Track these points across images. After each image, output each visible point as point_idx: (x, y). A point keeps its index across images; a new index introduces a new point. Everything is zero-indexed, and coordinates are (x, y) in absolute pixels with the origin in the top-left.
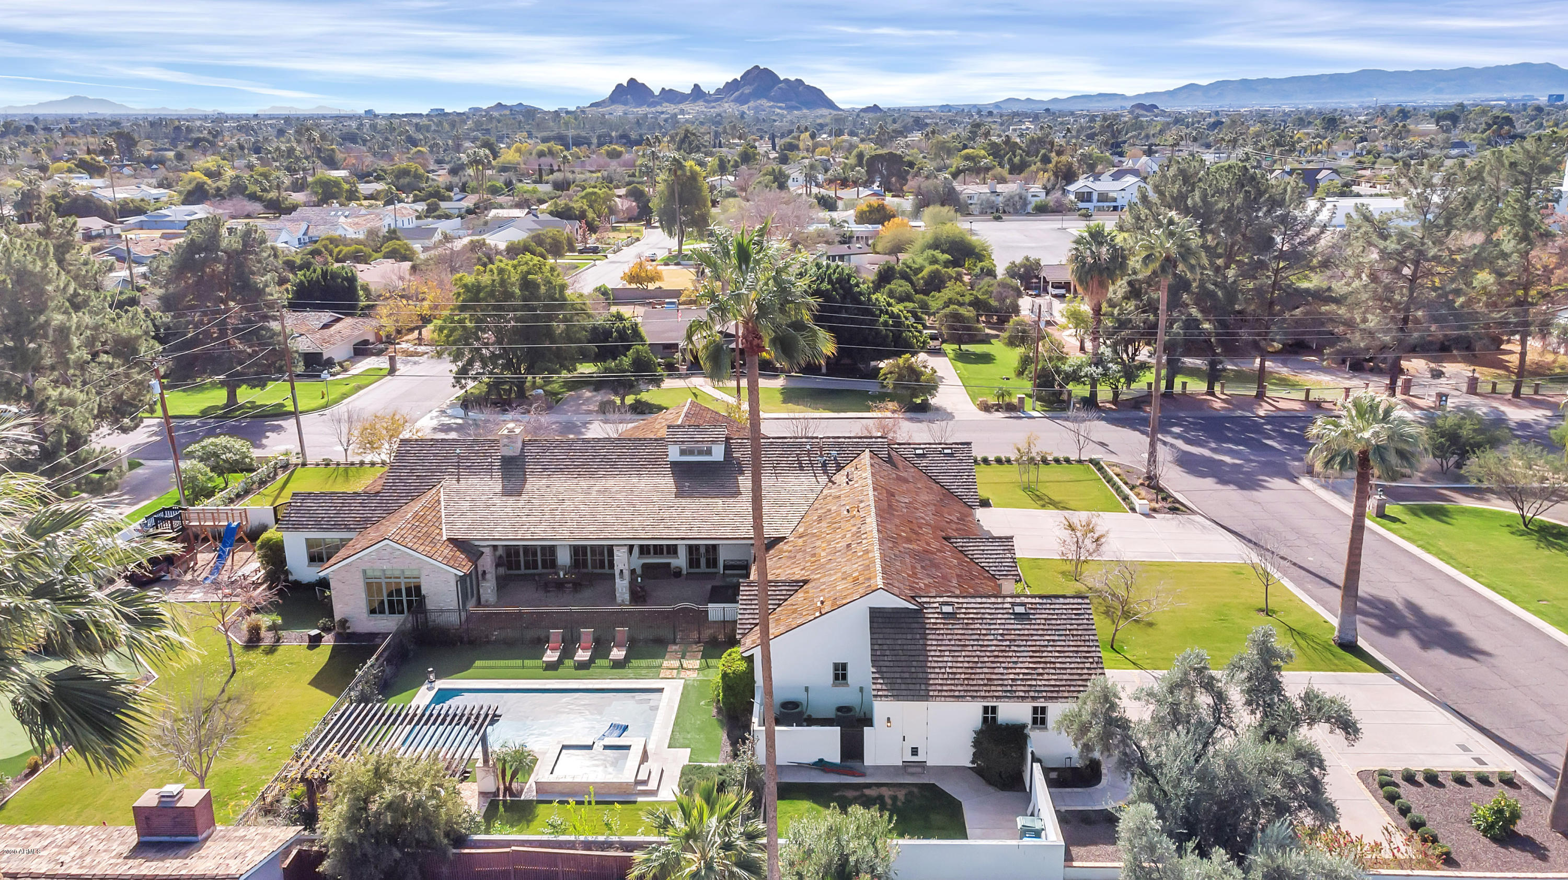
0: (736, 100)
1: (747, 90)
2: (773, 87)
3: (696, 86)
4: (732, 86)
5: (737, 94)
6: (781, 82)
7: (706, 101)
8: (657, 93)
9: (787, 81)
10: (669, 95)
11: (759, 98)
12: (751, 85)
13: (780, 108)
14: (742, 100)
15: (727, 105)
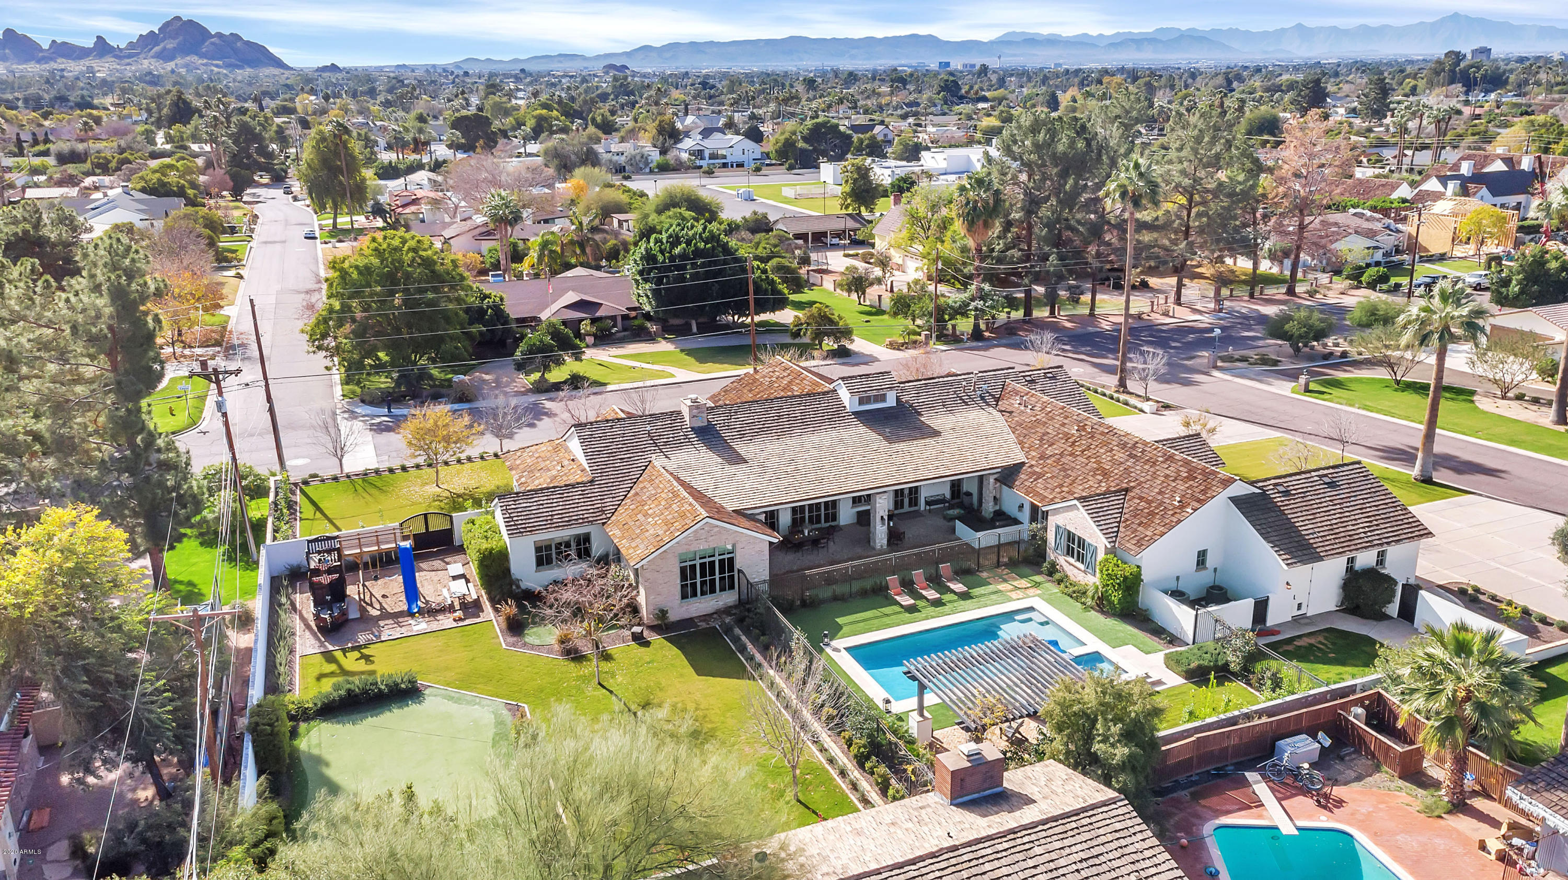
0: (158, 56)
1: (171, 44)
2: (204, 41)
3: (99, 38)
4: (148, 40)
5: (157, 49)
6: (213, 36)
7: (116, 57)
8: (46, 46)
9: (219, 35)
10: (63, 50)
11: (188, 55)
12: (174, 38)
13: (217, 66)
14: (165, 56)
15: (146, 62)
